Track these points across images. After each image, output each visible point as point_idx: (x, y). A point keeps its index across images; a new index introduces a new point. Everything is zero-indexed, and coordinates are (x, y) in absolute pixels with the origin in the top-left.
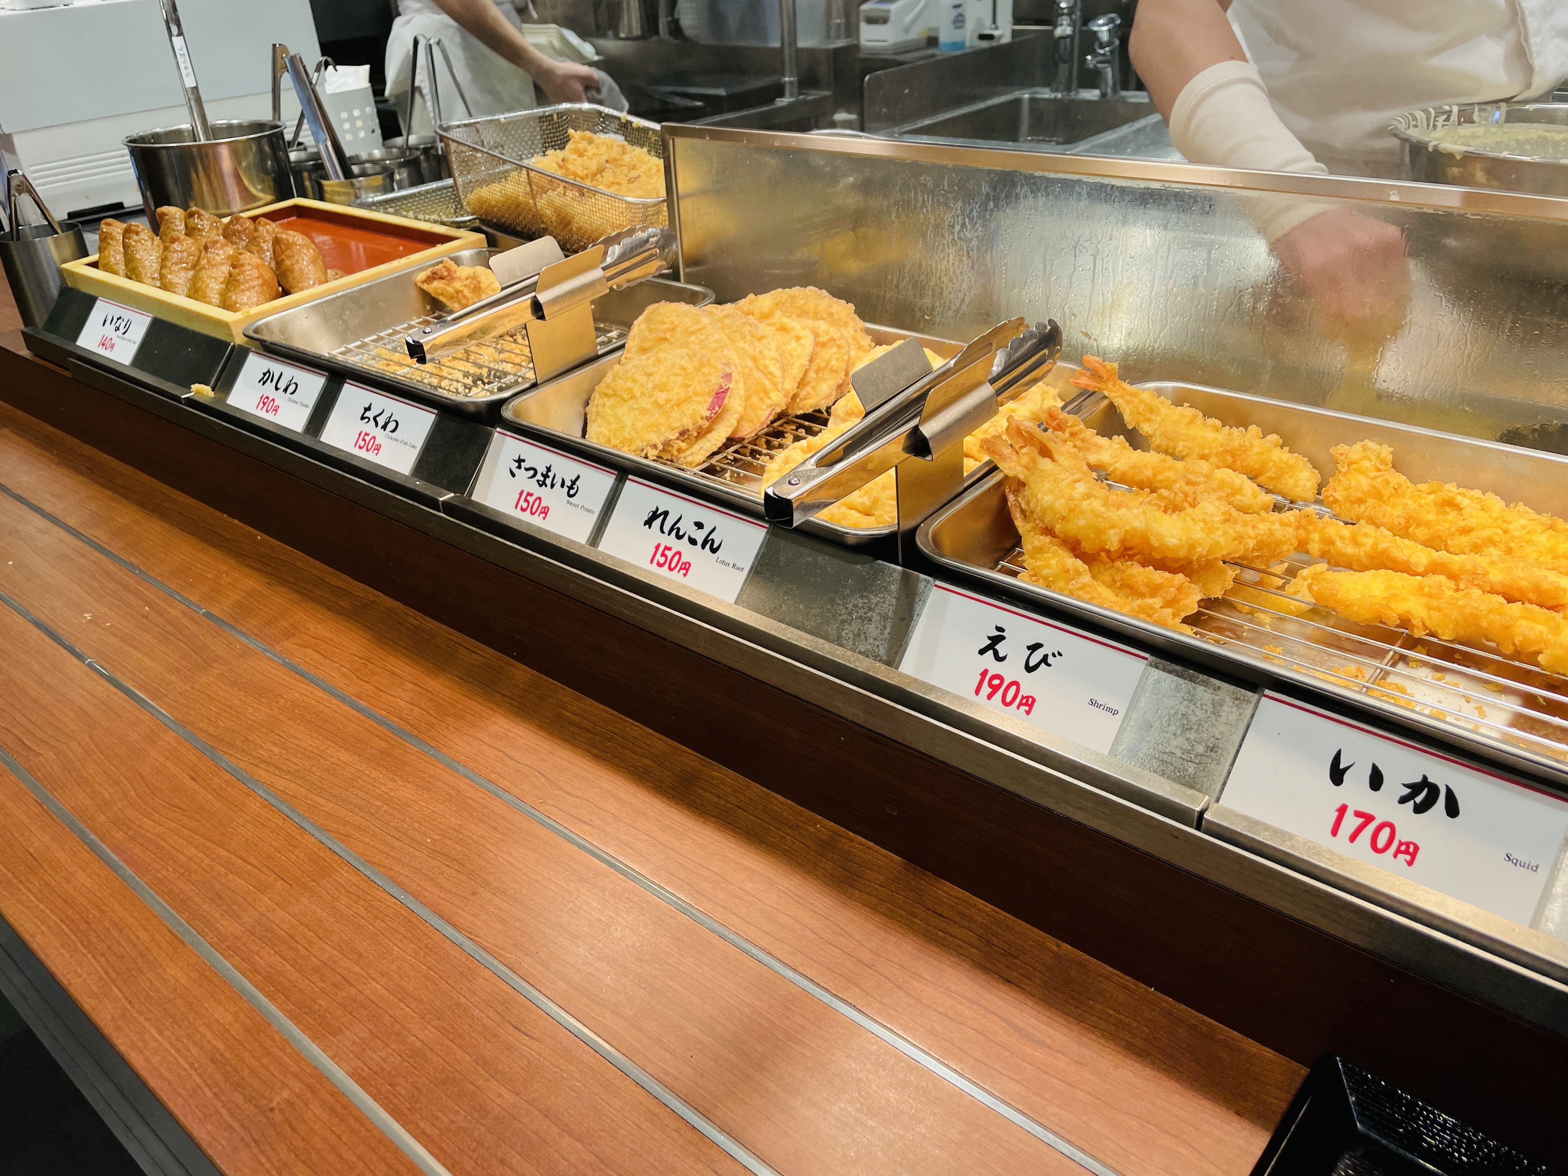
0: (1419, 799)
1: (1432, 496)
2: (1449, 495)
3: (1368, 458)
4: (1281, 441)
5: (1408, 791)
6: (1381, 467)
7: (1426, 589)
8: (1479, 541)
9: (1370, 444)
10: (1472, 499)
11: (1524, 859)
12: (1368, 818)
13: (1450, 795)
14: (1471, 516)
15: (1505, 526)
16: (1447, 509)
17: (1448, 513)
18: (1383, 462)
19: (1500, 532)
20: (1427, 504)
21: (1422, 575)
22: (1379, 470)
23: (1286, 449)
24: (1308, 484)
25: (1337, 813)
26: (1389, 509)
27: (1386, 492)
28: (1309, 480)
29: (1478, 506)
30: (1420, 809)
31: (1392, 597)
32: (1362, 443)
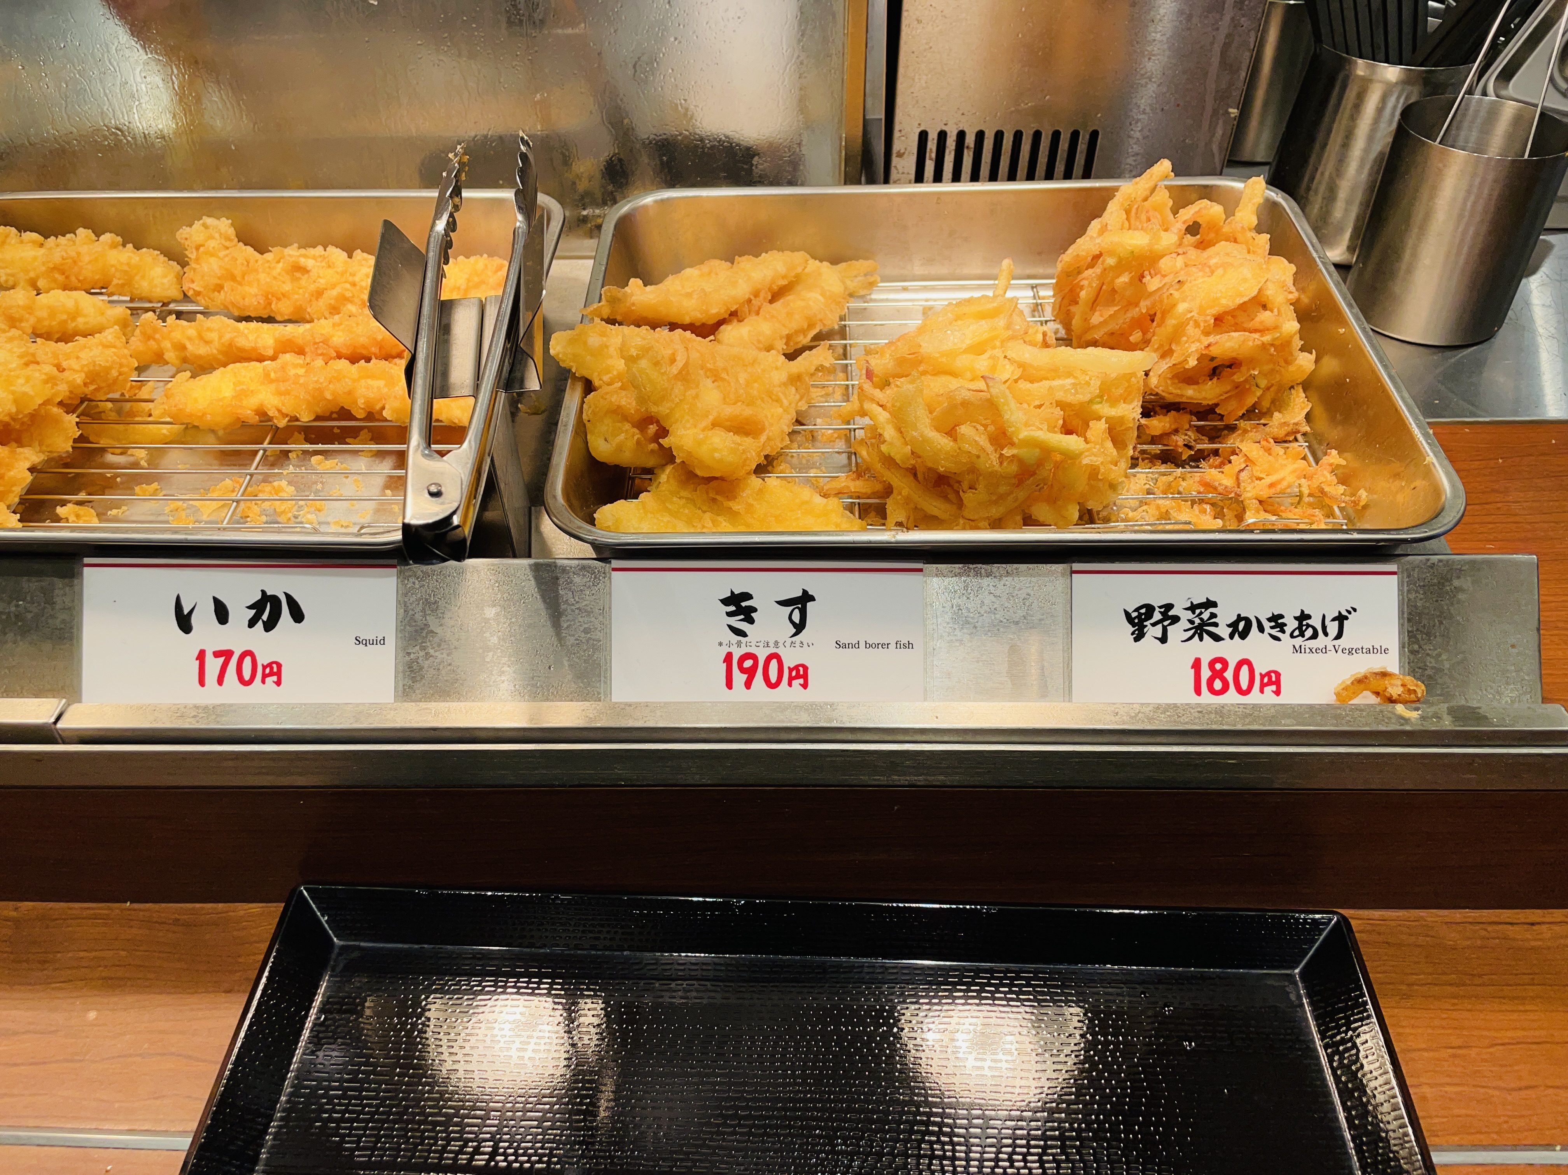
0: (265, 617)
1: (281, 265)
2: (291, 260)
3: (211, 237)
4: (119, 239)
5: (253, 612)
6: (227, 244)
7: (273, 375)
8: (333, 302)
9: (209, 221)
10: (314, 258)
11: (371, 637)
12: (227, 654)
13: (290, 600)
14: (319, 277)
15: (351, 279)
16: (298, 275)
17: (300, 279)
18: (228, 239)
19: (348, 286)
20: (279, 274)
21: (273, 358)
22: (227, 248)
23: (130, 246)
24: (165, 281)
25: (198, 662)
26: (247, 288)
27: (237, 272)
28: (165, 276)
29: (324, 264)
30: (269, 626)
31: (241, 394)
32: (201, 222)
